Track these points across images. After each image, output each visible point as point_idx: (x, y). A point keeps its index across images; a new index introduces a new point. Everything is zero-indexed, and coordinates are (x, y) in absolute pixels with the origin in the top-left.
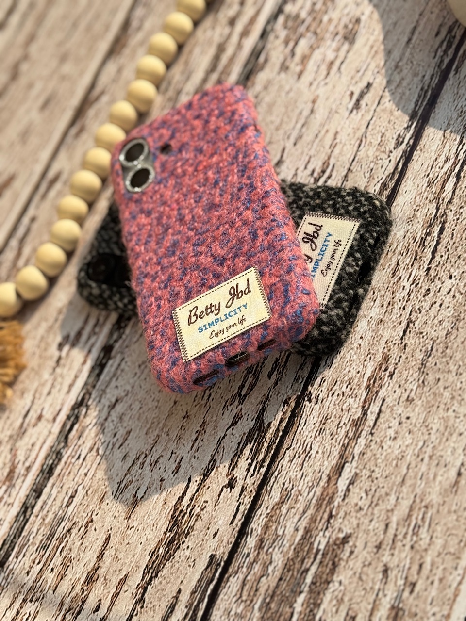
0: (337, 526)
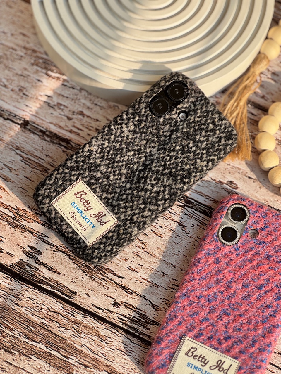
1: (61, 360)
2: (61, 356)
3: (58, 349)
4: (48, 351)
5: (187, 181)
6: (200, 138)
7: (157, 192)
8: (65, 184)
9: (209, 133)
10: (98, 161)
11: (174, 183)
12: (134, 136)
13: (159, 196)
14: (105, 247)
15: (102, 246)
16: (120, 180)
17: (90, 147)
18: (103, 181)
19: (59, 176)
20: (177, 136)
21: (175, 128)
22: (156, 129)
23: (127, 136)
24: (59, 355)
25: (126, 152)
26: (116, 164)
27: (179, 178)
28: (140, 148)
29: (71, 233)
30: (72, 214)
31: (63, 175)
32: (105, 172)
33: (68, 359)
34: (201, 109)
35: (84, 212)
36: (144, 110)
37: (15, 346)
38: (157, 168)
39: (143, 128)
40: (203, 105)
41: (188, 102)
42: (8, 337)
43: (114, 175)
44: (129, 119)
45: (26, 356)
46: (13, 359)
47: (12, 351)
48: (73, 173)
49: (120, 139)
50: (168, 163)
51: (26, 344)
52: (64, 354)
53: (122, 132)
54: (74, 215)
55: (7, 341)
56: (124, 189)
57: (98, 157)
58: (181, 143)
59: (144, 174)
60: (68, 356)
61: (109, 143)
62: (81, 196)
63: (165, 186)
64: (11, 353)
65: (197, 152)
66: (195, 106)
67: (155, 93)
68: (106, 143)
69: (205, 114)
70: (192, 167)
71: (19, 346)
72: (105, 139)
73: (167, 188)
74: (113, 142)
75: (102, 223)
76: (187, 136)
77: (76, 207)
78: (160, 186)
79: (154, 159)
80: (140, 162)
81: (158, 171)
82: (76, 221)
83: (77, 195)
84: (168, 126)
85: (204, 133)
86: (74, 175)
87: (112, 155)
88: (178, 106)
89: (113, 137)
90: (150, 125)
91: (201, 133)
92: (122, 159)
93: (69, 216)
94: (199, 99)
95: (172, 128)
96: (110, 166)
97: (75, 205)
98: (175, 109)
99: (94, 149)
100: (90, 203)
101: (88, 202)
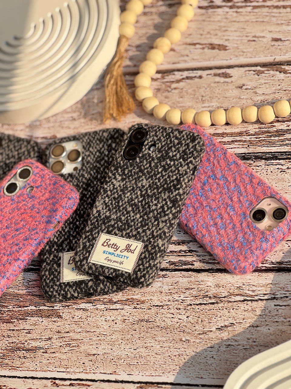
0: (65, 311)
1: (49, 310)
2: (48, 308)
3: (44, 304)
4: (38, 308)
5: (179, 186)
6: (172, 154)
7: (162, 207)
8: (92, 244)
9: (177, 147)
10: (108, 214)
11: (171, 193)
12: (124, 182)
13: (164, 209)
14: (143, 266)
15: (141, 267)
16: (130, 216)
17: (97, 209)
18: (118, 225)
19: (84, 241)
20: (155, 163)
21: (151, 159)
22: (137, 168)
23: (120, 186)
24: (46, 308)
25: (125, 196)
26: (121, 208)
27: (172, 188)
28: (133, 187)
29: (113, 272)
30: (107, 259)
31: (87, 239)
32: (117, 218)
33: (54, 308)
34: (163, 135)
35: (115, 252)
36: (122, 162)
37: (13, 316)
38: (153, 192)
39: (128, 173)
40: (162, 132)
41: (150, 137)
42: (5, 313)
43: (124, 216)
44: (114, 174)
45: (22, 319)
46: (14, 326)
47: (12, 320)
48: (94, 233)
49: (115, 191)
50: (159, 184)
51: (20, 311)
52: (49, 306)
53: (114, 185)
54: (109, 259)
55: (6, 316)
56: (136, 220)
57: (106, 212)
58: (161, 166)
59: (145, 201)
60: (53, 305)
61: (109, 198)
62: (107, 243)
63: (165, 200)
64: (12, 322)
65: (176, 164)
66: (157, 136)
67: (123, 146)
68: (107, 199)
69: (168, 137)
70: (178, 175)
71: (16, 315)
72: (105, 197)
73: (168, 200)
74: (111, 195)
75: (132, 252)
76: (163, 158)
77: (108, 253)
78: (162, 202)
79: (147, 188)
80: (138, 196)
81: (154, 193)
82: (112, 262)
83: (104, 245)
84: (145, 161)
85: (173, 149)
86: (95, 234)
87: (115, 204)
88: (144, 144)
89: (109, 193)
90: (132, 168)
91: (172, 151)
92: (124, 202)
93: (106, 262)
94: (158, 130)
95: (148, 160)
96: (118, 212)
97: (106, 252)
98: (144, 147)
99: (100, 208)
100: (116, 244)
101: (115, 244)
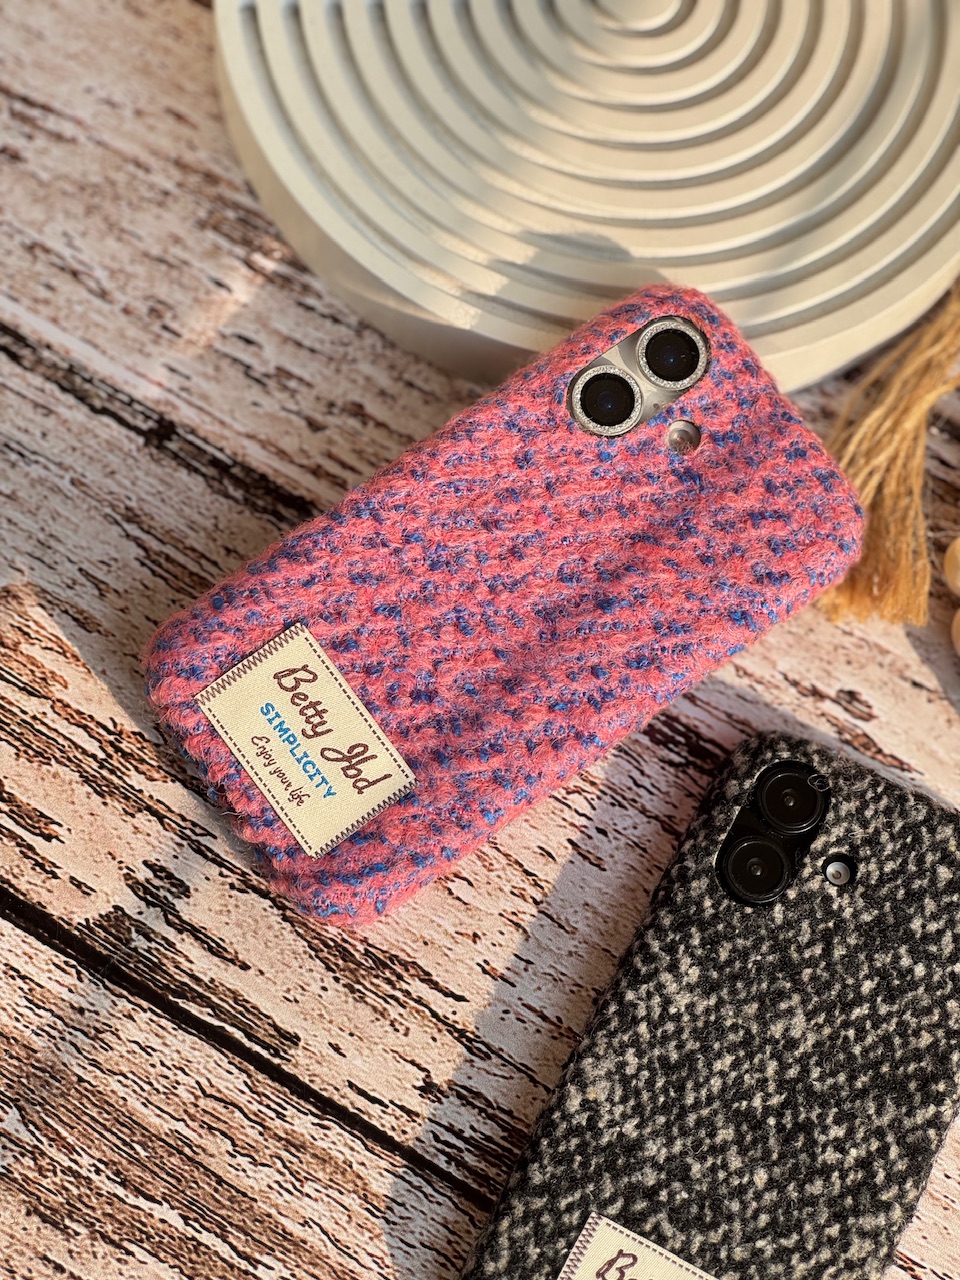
5: (941, 1087)
6: (924, 926)
7: (864, 1164)
8: (551, 1254)
9: (946, 899)
10: (630, 1128)
11: (904, 1110)
12: (713, 1001)
13: (874, 1175)
16: (725, 1166)
17: (584, 1093)
18: (671, 1195)
19: (519, 1232)
20: (848, 947)
21: (831, 924)
22: (772, 950)
23: (690, 1007)
25: (709, 1065)
26: (691, 1119)
27: (912, 1086)
28: (748, 1031)
31: (531, 1224)
32: (668, 1159)
34: (890, 825)
36: (708, 903)
38: (830, 1081)
39: (729, 962)
40: (888, 811)
41: (838, 821)
43: (702, 1159)
44: (671, 949)
48: (563, 1204)
49: (670, 1027)
50: (857, 1050)
53: (667, 1002)
56: (750, 1194)
57: (625, 1116)
58: (871, 967)
59: (795, 1116)
61: (640, 1054)
62: (620, 1273)
63: (880, 1133)
65: (936, 978)
66: (865, 825)
67: (722, 830)
68: (630, 1056)
69: (909, 840)
70: (940, 1033)
72: (623, 1047)
73: (890, 1138)
74: (652, 1046)
76: (878, 935)
78: (866, 1139)
79: (806, 1056)
80: (766, 1080)
81: (836, 1087)
84: (805, 925)
85: (930, 905)
86: (570, 1208)
87: (665, 1090)
88: (813, 846)
89: (643, 1028)
90: (749, 943)
91: (922, 908)
92: (704, 1092)
94: (870, 795)
95: (822, 926)
96: (675, 1130)
98: (807, 860)
99: (598, 1092)
